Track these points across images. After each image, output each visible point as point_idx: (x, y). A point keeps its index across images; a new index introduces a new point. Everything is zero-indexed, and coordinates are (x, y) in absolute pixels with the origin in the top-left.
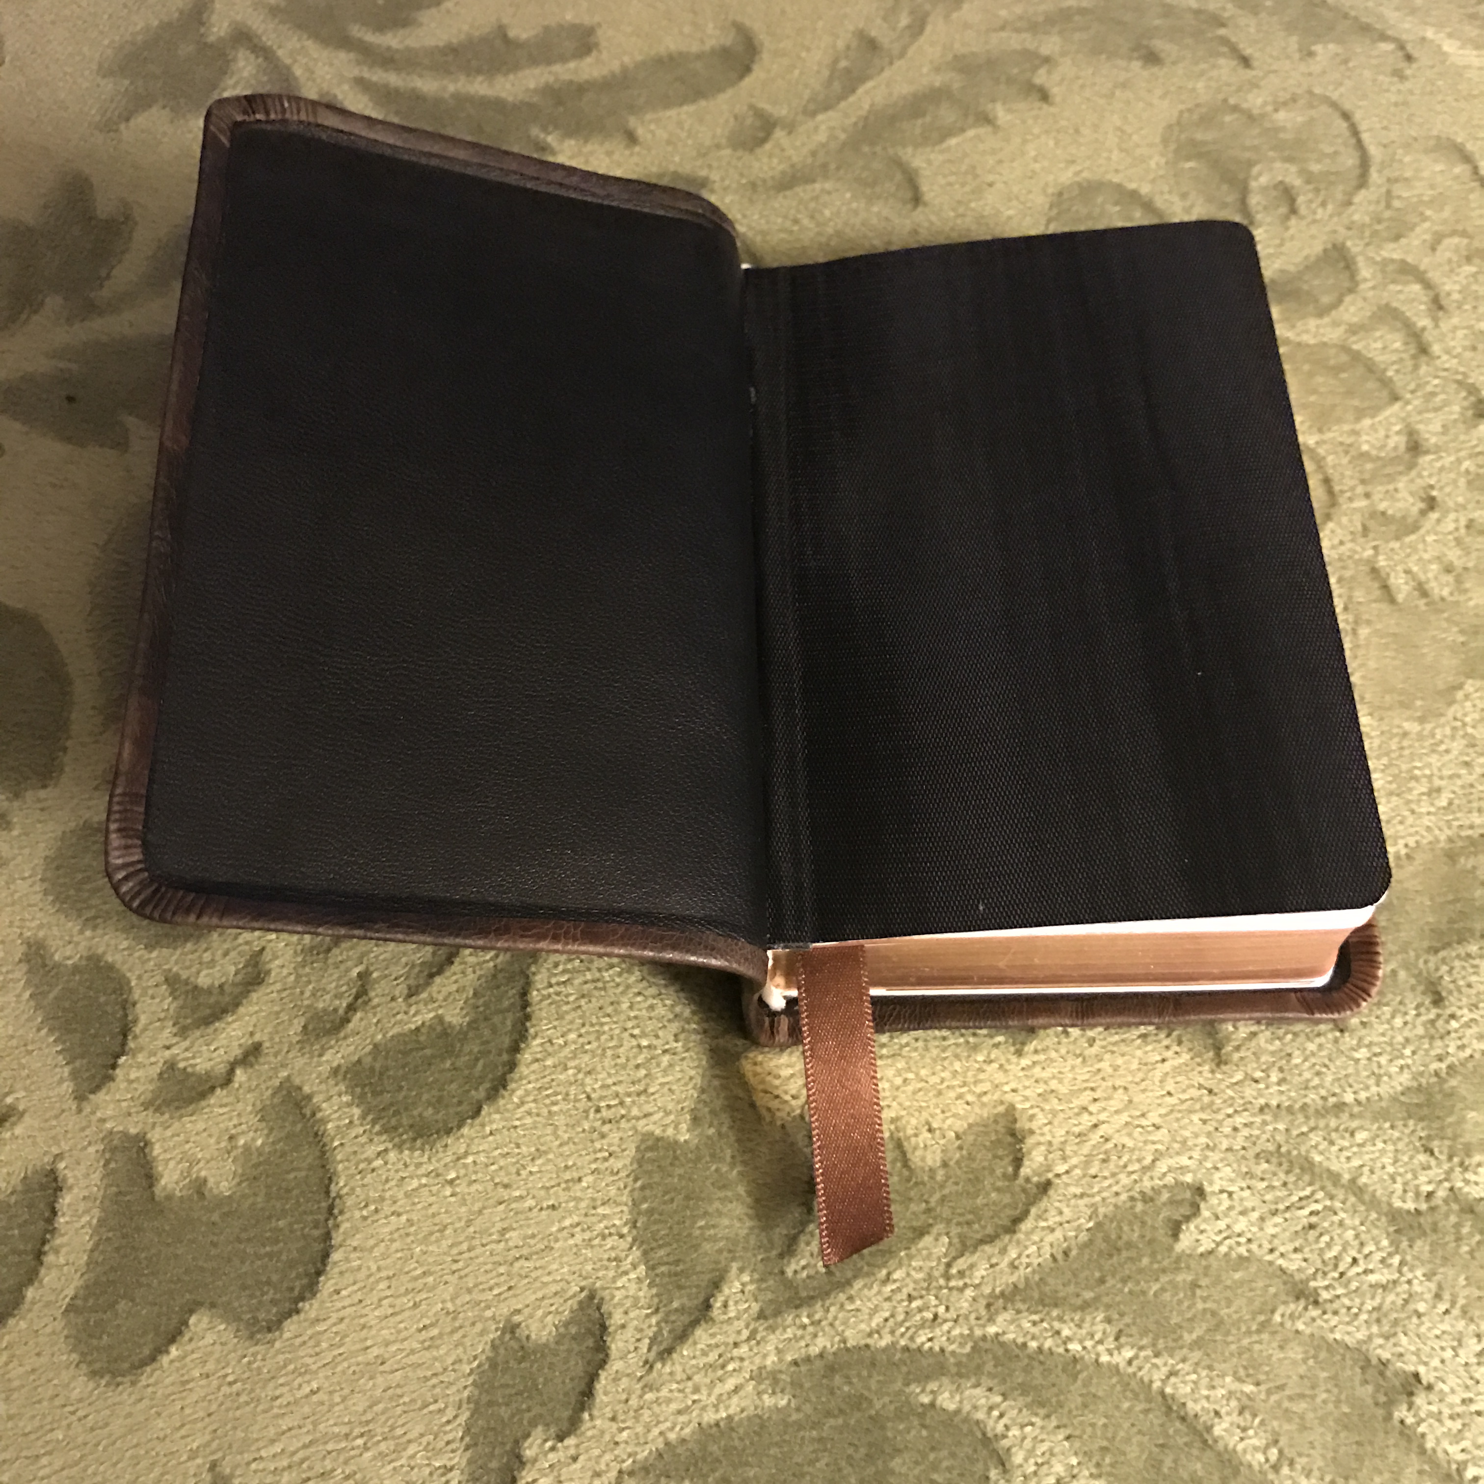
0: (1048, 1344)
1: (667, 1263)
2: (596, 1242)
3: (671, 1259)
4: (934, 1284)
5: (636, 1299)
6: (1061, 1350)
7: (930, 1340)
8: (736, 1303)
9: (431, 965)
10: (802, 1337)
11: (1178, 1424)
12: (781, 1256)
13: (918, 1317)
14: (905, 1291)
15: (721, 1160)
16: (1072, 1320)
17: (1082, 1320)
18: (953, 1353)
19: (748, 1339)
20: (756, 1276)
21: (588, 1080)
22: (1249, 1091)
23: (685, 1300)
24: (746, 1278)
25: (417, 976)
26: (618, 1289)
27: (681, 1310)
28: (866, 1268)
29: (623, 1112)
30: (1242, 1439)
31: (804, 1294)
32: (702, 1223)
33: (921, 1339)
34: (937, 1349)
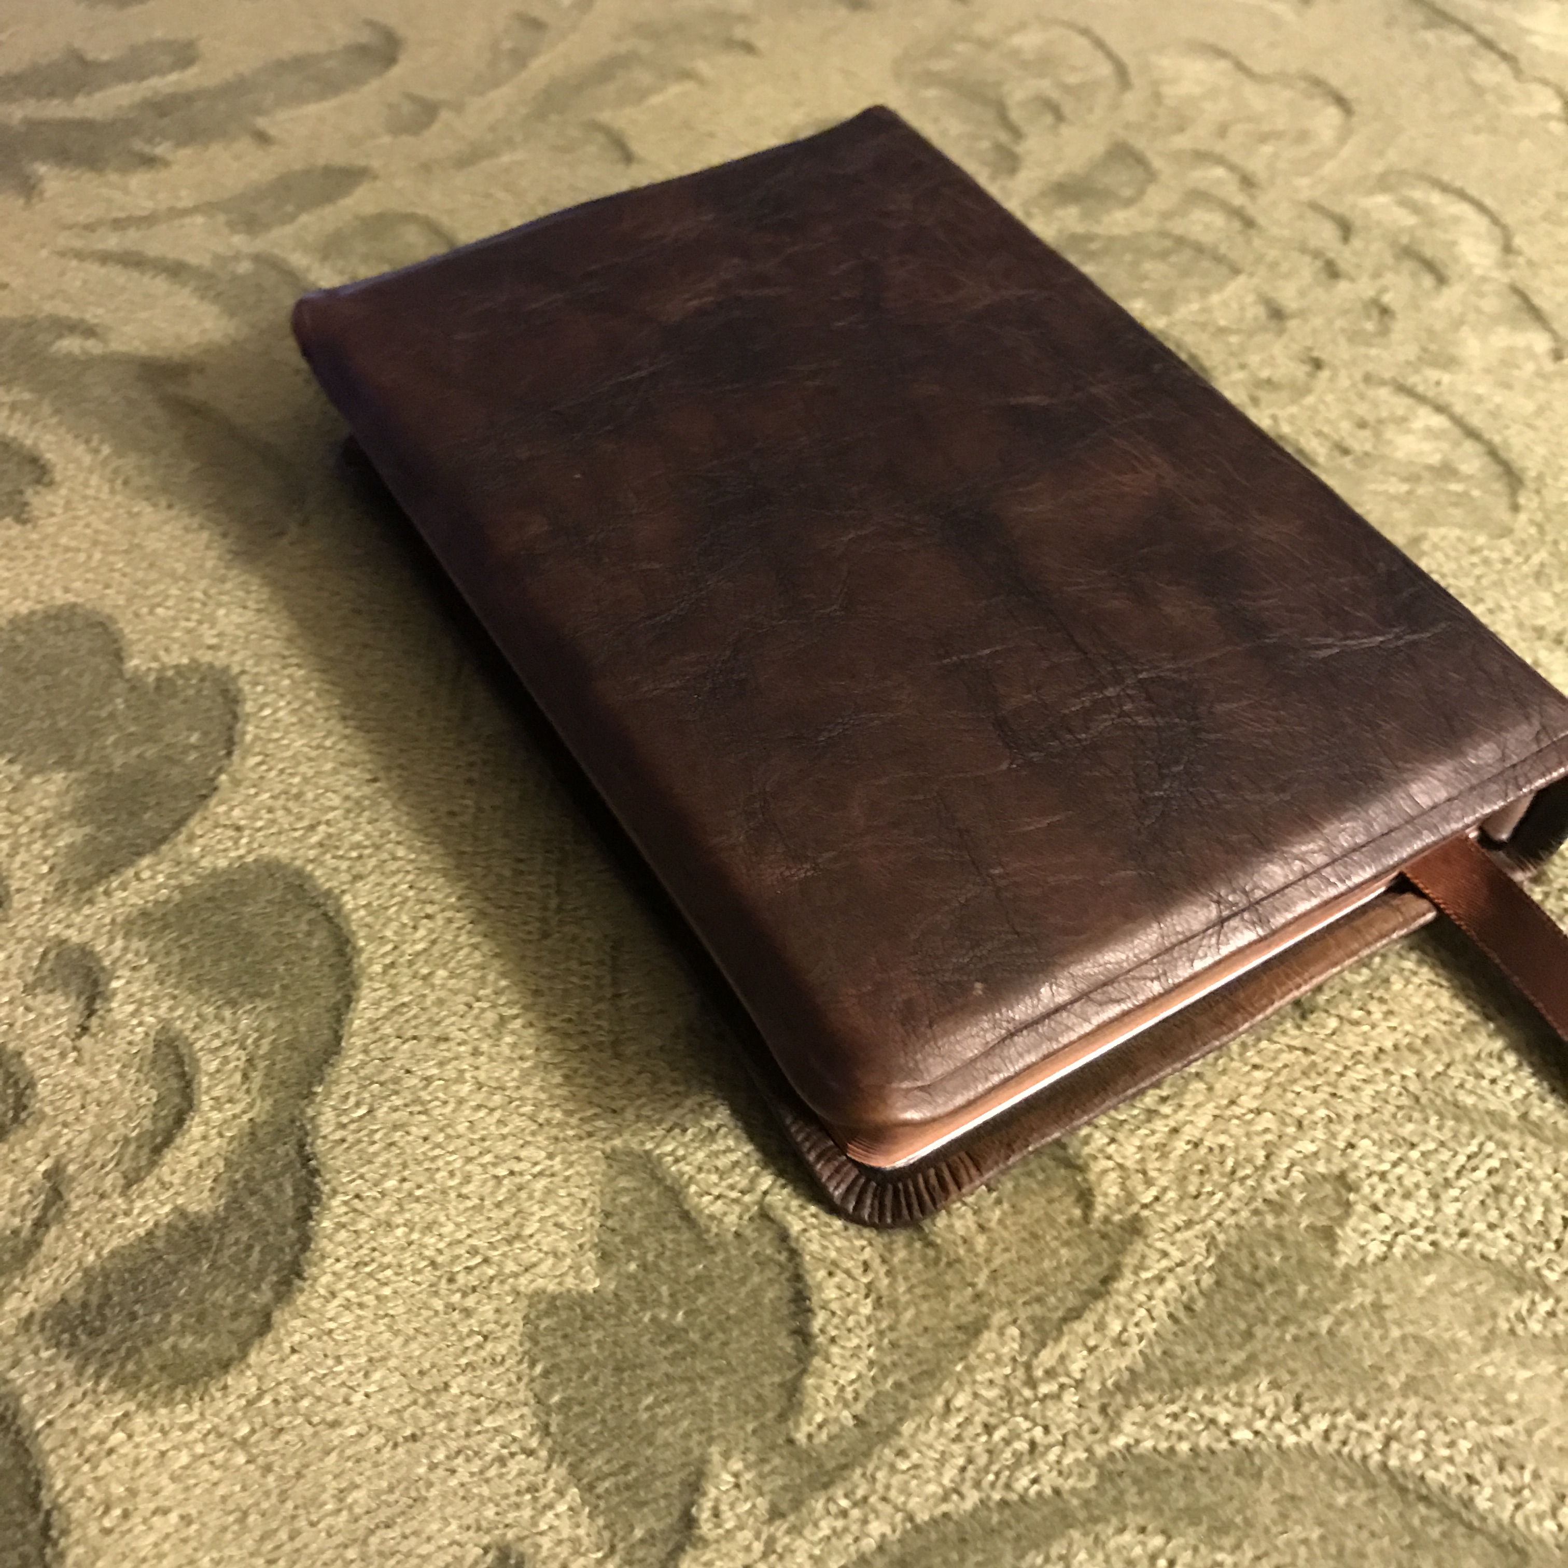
0: (1204, 1441)
1: (611, 1474)
2: (492, 1472)
3: (616, 1465)
4: (1017, 1399)
5: (575, 1541)
6: (1224, 1445)
7: (1035, 1481)
8: (732, 1506)
9: (153, 1134)
10: (846, 1530)
11: (1422, 1509)
12: (782, 1417)
13: (1008, 1454)
14: (978, 1419)
15: (658, 1302)
16: (1226, 1398)
17: (1240, 1394)
18: (1074, 1491)
19: (765, 1556)
20: (751, 1457)
21: (430, 1240)
22: (1352, 1038)
23: (652, 1522)
24: (736, 1465)
25: (135, 1157)
26: (541, 1533)
27: (650, 1539)
28: (913, 1404)
29: (491, 1272)
30: (1518, 1507)
31: (831, 1464)
32: (649, 1400)
33: (1022, 1483)
34: (1048, 1491)
